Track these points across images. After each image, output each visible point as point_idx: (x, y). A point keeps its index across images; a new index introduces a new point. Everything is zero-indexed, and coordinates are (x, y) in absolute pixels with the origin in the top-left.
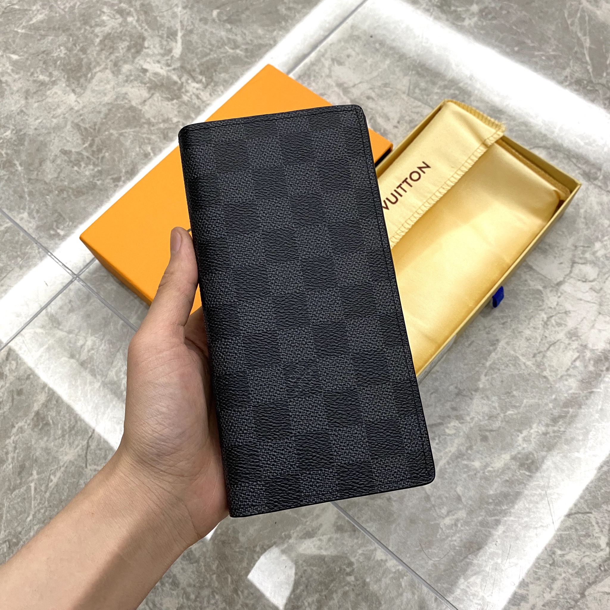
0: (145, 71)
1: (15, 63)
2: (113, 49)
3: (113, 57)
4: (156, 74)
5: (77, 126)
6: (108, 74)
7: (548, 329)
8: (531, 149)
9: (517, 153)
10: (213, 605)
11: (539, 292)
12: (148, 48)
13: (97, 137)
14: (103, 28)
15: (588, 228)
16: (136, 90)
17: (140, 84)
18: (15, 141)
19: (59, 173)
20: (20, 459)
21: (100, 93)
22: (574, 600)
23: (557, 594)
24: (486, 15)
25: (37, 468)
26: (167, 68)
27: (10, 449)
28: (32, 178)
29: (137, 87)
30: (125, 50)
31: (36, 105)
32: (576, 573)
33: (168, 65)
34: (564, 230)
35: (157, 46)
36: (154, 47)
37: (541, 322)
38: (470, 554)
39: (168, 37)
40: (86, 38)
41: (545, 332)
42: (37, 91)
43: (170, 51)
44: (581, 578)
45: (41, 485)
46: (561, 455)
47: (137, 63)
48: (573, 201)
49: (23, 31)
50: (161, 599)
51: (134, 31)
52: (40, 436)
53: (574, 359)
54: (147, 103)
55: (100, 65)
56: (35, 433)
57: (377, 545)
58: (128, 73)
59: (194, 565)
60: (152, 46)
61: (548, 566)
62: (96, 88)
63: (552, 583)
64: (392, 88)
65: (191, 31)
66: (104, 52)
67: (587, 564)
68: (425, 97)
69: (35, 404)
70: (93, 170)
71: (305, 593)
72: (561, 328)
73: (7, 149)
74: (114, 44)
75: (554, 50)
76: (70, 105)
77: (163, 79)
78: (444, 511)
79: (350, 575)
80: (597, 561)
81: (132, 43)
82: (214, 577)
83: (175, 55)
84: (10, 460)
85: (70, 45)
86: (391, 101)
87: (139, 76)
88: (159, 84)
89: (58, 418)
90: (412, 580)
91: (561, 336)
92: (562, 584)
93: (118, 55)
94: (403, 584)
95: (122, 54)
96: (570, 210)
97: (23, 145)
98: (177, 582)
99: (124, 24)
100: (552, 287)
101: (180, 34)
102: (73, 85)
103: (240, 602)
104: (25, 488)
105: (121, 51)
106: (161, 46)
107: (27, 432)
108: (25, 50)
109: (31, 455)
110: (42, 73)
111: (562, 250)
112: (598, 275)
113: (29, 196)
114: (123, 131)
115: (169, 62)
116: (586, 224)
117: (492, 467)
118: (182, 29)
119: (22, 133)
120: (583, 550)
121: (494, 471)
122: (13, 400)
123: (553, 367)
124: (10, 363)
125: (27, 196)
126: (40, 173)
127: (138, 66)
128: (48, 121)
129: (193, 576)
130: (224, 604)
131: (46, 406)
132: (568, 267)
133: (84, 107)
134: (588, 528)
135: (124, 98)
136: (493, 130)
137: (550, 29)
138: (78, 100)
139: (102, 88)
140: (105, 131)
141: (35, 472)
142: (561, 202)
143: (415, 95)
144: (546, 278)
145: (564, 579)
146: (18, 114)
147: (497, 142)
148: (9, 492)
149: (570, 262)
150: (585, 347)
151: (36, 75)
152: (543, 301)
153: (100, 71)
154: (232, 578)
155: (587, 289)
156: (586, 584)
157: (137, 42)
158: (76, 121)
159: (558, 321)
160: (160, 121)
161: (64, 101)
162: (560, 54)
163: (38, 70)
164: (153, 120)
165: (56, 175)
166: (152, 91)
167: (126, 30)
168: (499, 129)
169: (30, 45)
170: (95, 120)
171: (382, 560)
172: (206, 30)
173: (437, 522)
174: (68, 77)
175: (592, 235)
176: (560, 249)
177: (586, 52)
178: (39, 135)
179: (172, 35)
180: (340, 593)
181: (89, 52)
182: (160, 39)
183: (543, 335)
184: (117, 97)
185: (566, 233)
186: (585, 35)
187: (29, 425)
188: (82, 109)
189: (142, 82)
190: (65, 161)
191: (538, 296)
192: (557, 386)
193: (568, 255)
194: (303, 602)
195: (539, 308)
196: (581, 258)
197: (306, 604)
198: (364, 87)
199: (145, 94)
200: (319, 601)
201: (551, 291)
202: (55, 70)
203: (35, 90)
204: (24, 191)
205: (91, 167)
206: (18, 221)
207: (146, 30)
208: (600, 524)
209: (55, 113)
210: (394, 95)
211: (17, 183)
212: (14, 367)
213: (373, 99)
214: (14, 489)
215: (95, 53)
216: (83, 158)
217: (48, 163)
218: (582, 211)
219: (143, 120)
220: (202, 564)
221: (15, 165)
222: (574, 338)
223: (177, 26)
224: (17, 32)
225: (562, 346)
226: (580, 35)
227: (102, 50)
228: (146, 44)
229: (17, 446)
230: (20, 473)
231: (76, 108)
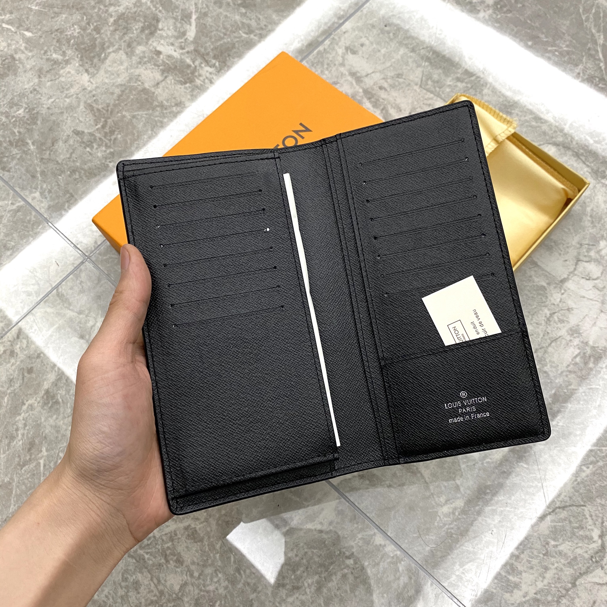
0: (159, 53)
1: (28, 41)
2: (127, 30)
3: (127, 38)
4: (170, 57)
5: (90, 107)
6: (122, 55)
7: (550, 325)
8: (540, 145)
9: (527, 150)
10: (216, 583)
11: (543, 288)
12: (162, 29)
13: (109, 118)
14: (117, 8)
15: (594, 226)
16: (149, 71)
17: (153, 66)
18: (28, 119)
19: (71, 154)
20: (30, 436)
21: (113, 74)
22: (565, 590)
23: (549, 583)
24: (501, 7)
25: (46, 445)
26: (181, 51)
27: (20, 425)
28: (44, 157)
29: (150, 69)
30: (139, 31)
31: (49, 84)
32: (568, 563)
33: (182, 48)
34: (570, 227)
35: (171, 28)
36: (168, 29)
37: (543, 318)
38: (466, 542)
39: (182, 19)
40: (100, 17)
41: (547, 328)
42: (50, 70)
43: (184, 34)
44: (574, 569)
45: (50, 463)
46: (559, 449)
47: (151, 45)
48: (580, 199)
49: (37, 8)
50: (166, 576)
51: (148, 12)
52: (50, 414)
53: (574, 355)
54: (161, 86)
55: (114, 46)
56: (45, 411)
57: (376, 531)
58: (141, 55)
59: (199, 544)
60: (166, 28)
61: (541, 556)
62: (110, 69)
63: (545, 572)
64: (405, 79)
65: (205, 14)
66: (118, 32)
67: (579, 555)
68: (437, 89)
69: (45, 383)
70: (105, 151)
71: (305, 574)
72: (563, 325)
73: (19, 127)
74: (128, 24)
75: (567, 46)
76: (83, 85)
77: (177, 62)
78: (442, 499)
79: (350, 559)
80: (589, 552)
81: (146, 24)
82: (218, 556)
83: (189, 38)
84: (20, 436)
85: (83, 24)
86: (404, 92)
87: (153, 58)
88: (173, 67)
89: (67, 396)
90: (410, 565)
91: (563, 332)
92: (554, 574)
93: (132, 35)
94: (401, 569)
95: (135, 35)
96: (577, 207)
97: (35, 124)
98: (181, 560)
99: (138, 4)
100: (556, 283)
101: (194, 17)
102: (86, 65)
103: (242, 581)
104: (34, 464)
105: (135, 32)
106: (175, 28)
107: (37, 410)
108: (39, 27)
109: (41, 432)
110: (55, 51)
111: (568, 247)
112: (602, 273)
113: (40, 175)
114: (136, 113)
115: (183, 44)
116: (592, 222)
117: (491, 459)
118: (196, 11)
119: (35, 111)
120: (576, 541)
121: (493, 463)
122: (23, 378)
123: (554, 362)
124: (21, 342)
125: (39, 175)
126: (52, 153)
127: (151, 48)
128: (62, 101)
129: (197, 554)
130: (226, 582)
131: (56, 385)
132: (572, 265)
133: (97, 87)
134: (582, 521)
135: (137, 80)
136: (504, 126)
137: (565, 24)
138: (91, 80)
139: (115, 69)
140: (118, 112)
141: (44, 449)
142: (569, 201)
143: (428, 87)
144: (550, 274)
145: (556, 568)
146: (31, 92)
147: (508, 138)
148: (18, 467)
149: (574, 259)
150: (586, 344)
151: (49, 54)
152: (547, 297)
153: (113, 52)
154: (234, 558)
155: (591, 287)
156: (578, 574)
157: (150, 23)
158: (89, 101)
159: (561, 318)
160: (173, 104)
161: (78, 81)
162: (574, 50)
163: (52, 48)
164: (165, 103)
165: (68, 156)
166: (166, 74)
167: (141, 11)
168: (511, 125)
169: (44, 22)
170: (108, 101)
171: (380, 545)
172: (221, 13)
173: (436, 510)
174: (82, 57)
175: (597, 234)
176: (565, 246)
177: (599, 49)
178: (52, 114)
179: (186, 17)
180: (339, 575)
181: (102, 31)
182: (174, 21)
183: (545, 331)
184: (131, 79)
185: (572, 231)
186: (599, 31)
187: (38, 403)
188: (95, 90)
189: (155, 65)
190: (77, 141)
191: (541, 292)
192: (557, 381)
193: (573, 252)
194: (303, 583)
195: (543, 304)
196: (585, 256)
197: (306, 585)
198: (377, 76)
199: (158, 76)
200: (318, 582)
201: (555, 288)
202: (68, 49)
203: (48, 69)
204: (37, 171)
205: (104, 148)
206: (30, 200)
207: (160, 11)
208: (594, 517)
209: (68, 92)
210: (407, 86)
211: (29, 162)
212: (24, 346)
213: (386, 90)
214: (24, 465)
215: (109, 33)
216: (95, 139)
217: (61, 143)
218: (589, 209)
219: (156, 103)
220: (206, 543)
221: (27, 144)
222: (575, 335)
223: (191, 8)
224: (31, 9)
225: (564, 342)
226: (594, 31)
227: (116, 30)
228: (160, 26)
229: (27, 423)
230: (29, 450)
231: (89, 89)
